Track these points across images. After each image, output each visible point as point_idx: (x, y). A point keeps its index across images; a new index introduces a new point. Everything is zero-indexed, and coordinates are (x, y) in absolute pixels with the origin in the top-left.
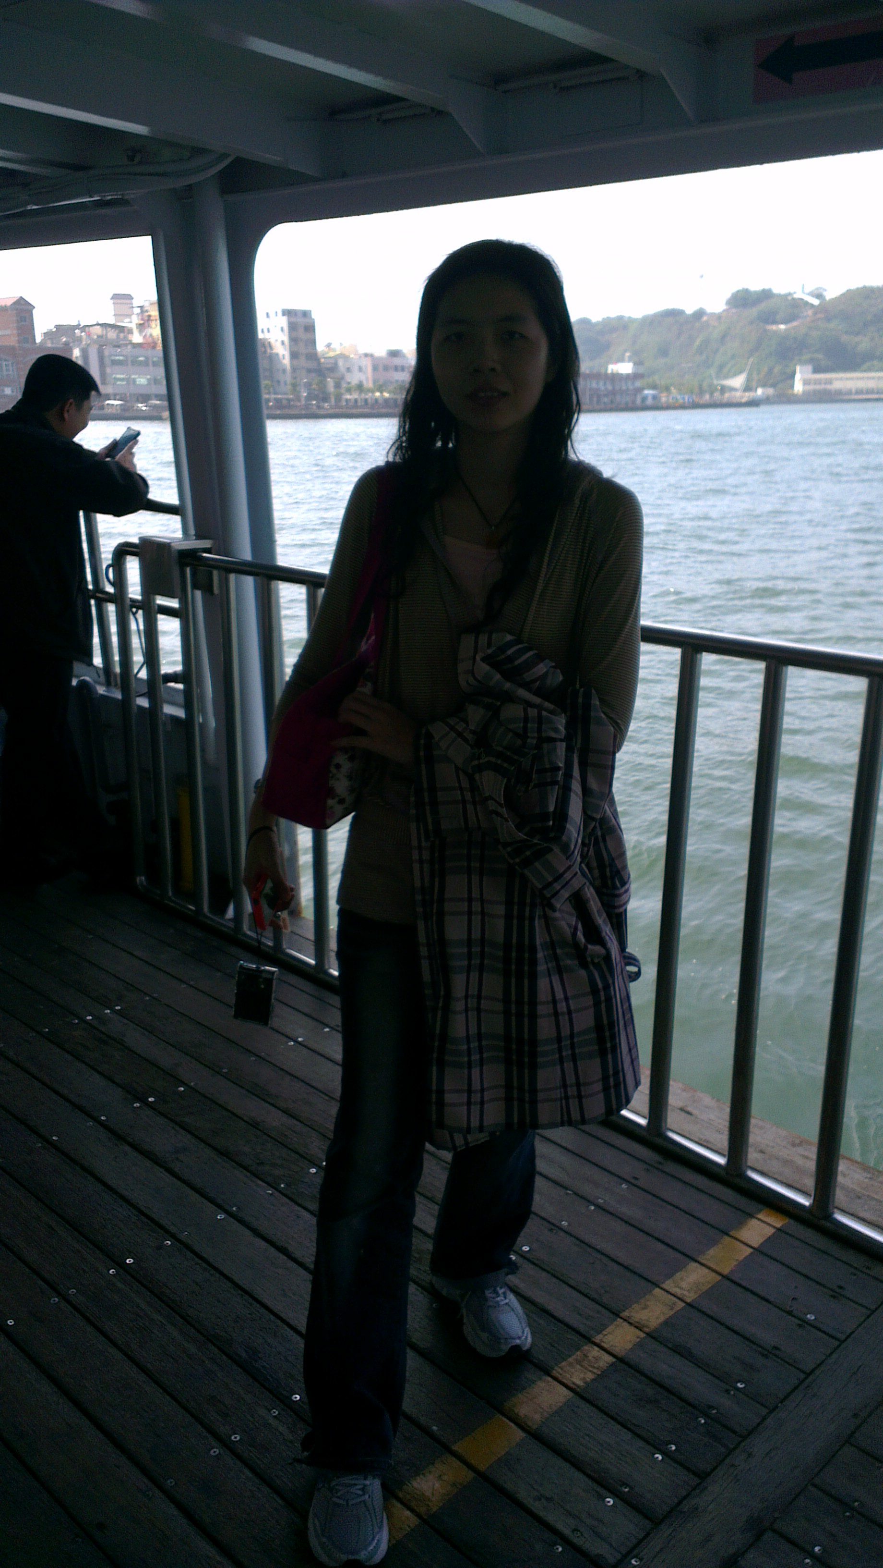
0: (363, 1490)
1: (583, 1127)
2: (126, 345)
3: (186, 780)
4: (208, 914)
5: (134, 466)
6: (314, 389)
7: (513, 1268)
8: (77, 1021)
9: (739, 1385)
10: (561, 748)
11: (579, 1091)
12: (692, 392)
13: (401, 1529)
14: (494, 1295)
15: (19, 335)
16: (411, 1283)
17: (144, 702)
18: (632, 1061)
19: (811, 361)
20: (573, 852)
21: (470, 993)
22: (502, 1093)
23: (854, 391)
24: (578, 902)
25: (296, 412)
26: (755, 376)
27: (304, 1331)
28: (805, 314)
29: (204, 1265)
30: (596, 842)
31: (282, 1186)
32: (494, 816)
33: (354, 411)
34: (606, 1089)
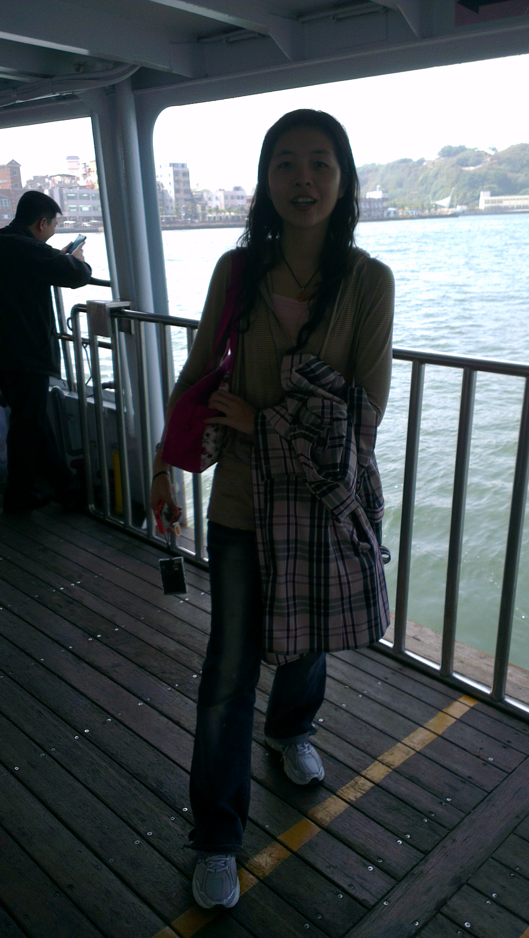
0: (225, 863)
1: (357, 650)
2: (76, 187)
3: (118, 447)
4: (132, 526)
5: (83, 258)
6: (189, 212)
7: (314, 731)
8: (55, 591)
9: (448, 800)
10: (345, 424)
11: (354, 629)
12: (417, 209)
13: (247, 886)
14: (302, 748)
15: (12, 183)
16: (253, 741)
17: (91, 401)
18: (385, 611)
19: (490, 189)
20: (352, 487)
21: (288, 572)
22: (308, 631)
23: (515, 207)
24: (354, 517)
25: (179, 225)
26: (455, 199)
27: (189, 770)
28: (486, 160)
29: (132, 733)
30: (365, 481)
31: (177, 685)
32: (303, 465)
33: (214, 224)
34: (370, 628)
